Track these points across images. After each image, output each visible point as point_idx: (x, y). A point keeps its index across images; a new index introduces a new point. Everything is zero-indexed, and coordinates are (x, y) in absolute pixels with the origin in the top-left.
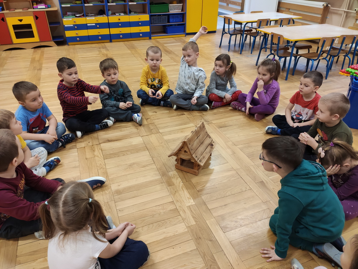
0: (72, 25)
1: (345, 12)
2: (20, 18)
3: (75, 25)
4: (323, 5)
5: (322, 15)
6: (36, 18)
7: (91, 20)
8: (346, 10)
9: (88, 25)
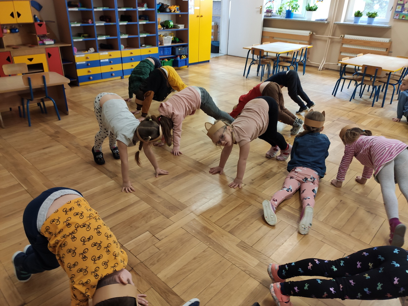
0: (85, 63)
1: (329, 38)
2: (30, 57)
3: (88, 63)
4: (310, 33)
5: (308, 41)
6: (49, 55)
7: (104, 55)
8: (330, 37)
9: (101, 61)
